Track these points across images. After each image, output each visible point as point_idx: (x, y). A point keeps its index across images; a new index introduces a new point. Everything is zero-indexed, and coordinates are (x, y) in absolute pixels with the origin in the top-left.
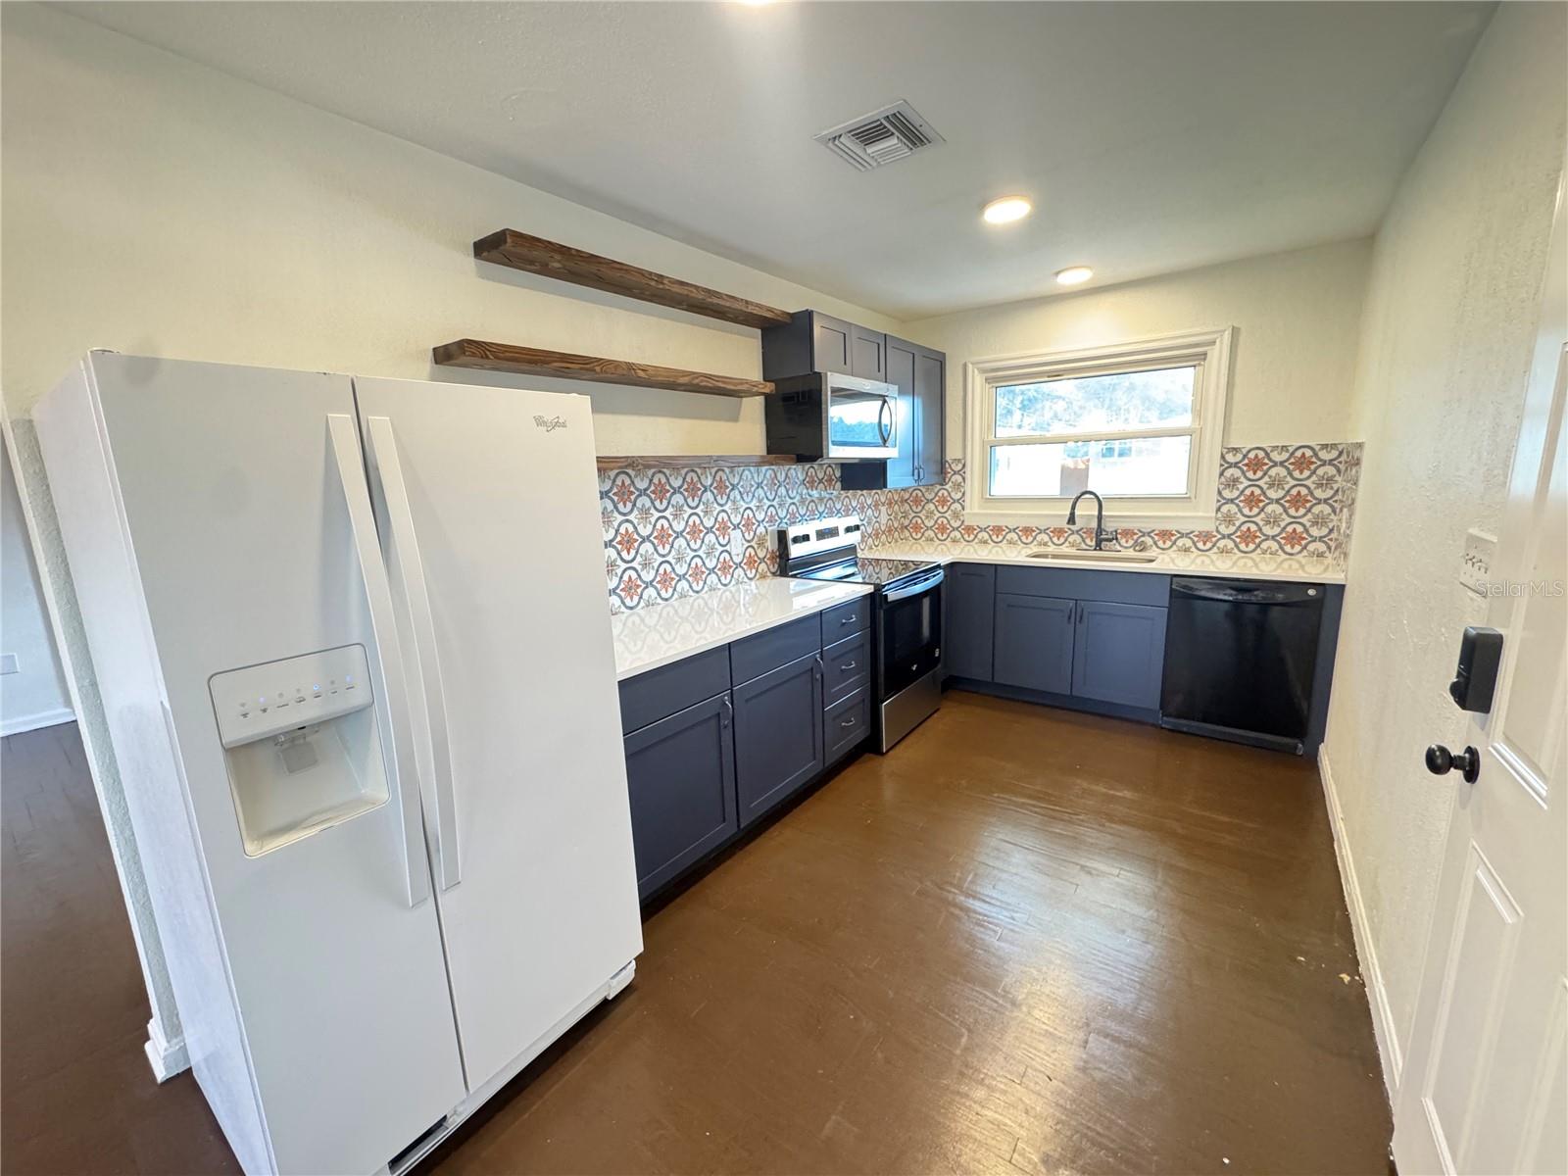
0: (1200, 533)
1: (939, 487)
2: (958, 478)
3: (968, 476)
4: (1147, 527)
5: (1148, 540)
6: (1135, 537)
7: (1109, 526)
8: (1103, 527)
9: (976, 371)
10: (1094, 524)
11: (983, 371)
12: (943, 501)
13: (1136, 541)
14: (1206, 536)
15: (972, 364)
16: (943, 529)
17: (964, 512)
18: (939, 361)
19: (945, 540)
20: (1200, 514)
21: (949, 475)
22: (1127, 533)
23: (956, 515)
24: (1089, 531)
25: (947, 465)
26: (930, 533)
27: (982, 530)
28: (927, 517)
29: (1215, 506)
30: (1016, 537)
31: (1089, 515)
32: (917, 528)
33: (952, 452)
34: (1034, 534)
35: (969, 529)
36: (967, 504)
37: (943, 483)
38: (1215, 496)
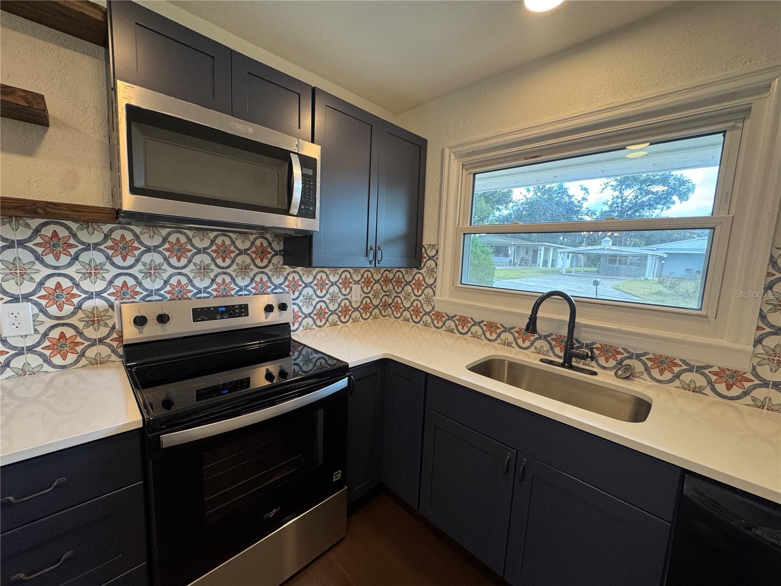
0: (723, 370)
1: (416, 271)
2: (431, 263)
3: (440, 262)
4: (637, 347)
5: (638, 366)
6: (619, 357)
7: (584, 337)
8: (575, 336)
9: (452, 155)
10: (565, 332)
11: (460, 156)
12: (419, 285)
13: (620, 363)
14: (733, 377)
15: (448, 148)
16: (417, 311)
17: (434, 298)
18: (419, 146)
19: (418, 323)
20: (724, 342)
21: (425, 260)
22: (609, 351)
23: (429, 300)
24: (558, 339)
25: (423, 251)
26: (406, 314)
27: (450, 318)
28: (406, 298)
29: (753, 335)
30: (480, 332)
31: (558, 320)
32: (397, 307)
33: (428, 238)
34: (498, 331)
35: (438, 316)
36: (438, 290)
37: (419, 267)
38: (755, 320)
